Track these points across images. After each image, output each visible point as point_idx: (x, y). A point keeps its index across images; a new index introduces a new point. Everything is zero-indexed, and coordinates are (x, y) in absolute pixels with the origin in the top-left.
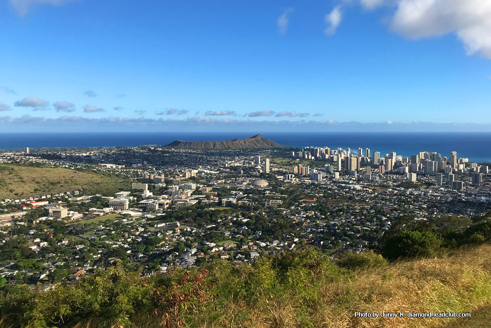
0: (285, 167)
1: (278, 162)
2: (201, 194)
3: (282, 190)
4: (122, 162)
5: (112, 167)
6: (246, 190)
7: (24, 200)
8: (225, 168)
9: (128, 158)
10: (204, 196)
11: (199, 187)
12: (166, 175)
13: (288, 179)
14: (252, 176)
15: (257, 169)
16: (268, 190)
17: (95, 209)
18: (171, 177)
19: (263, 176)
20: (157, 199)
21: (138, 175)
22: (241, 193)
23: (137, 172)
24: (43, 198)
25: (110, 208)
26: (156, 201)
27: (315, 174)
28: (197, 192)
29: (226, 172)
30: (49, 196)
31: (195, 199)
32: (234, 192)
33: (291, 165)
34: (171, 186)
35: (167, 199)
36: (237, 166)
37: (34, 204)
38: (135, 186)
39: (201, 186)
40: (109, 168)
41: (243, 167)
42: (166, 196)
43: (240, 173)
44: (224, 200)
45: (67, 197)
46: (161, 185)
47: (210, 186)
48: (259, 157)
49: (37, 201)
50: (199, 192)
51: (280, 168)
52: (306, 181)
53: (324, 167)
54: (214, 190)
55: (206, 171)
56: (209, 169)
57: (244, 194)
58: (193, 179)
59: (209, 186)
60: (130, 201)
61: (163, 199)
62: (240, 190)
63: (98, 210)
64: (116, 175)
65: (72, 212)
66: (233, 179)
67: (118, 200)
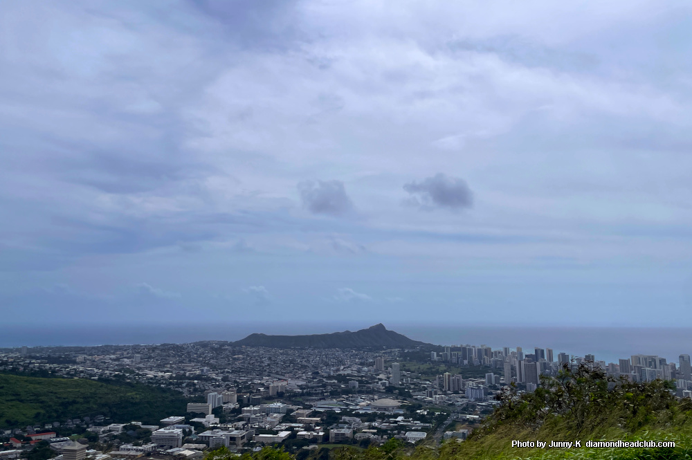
0: (424, 377)
1: (413, 368)
2: (295, 422)
3: (423, 415)
4: (171, 367)
5: (155, 376)
6: (365, 415)
7: (18, 432)
8: (329, 377)
9: (180, 362)
10: (301, 425)
11: (292, 411)
12: (239, 391)
13: (431, 397)
14: (372, 392)
15: (381, 380)
16: (400, 415)
17: (129, 446)
18: (247, 393)
19: (389, 391)
20: (226, 429)
21: (196, 390)
22: (358, 420)
23: (194, 385)
24: (47, 427)
25: (153, 445)
26: (226, 433)
27: (472, 388)
28: (288, 417)
29: (332, 385)
30: (56, 424)
31: (286, 430)
32: (347, 418)
33: (434, 374)
34: (248, 408)
35: (243, 429)
36: (348, 375)
37: (34, 438)
38: (191, 407)
39: (295, 407)
40: (151, 379)
41: (358, 376)
42: (240, 424)
43: (354, 387)
44: (334, 431)
45: (85, 426)
46: (231, 406)
47: (310, 407)
48: (383, 360)
49: (38, 432)
50: (292, 417)
51: (417, 378)
52: (459, 400)
53: (484, 377)
54: (315, 414)
55: (301, 383)
56: (304, 380)
57: (363, 422)
58: (280, 396)
59: (306, 407)
60: (184, 432)
61: (237, 429)
62: (358, 415)
63: (135, 447)
64: (163, 391)
65: (92, 451)
66: (344, 396)
67: (167, 431)
